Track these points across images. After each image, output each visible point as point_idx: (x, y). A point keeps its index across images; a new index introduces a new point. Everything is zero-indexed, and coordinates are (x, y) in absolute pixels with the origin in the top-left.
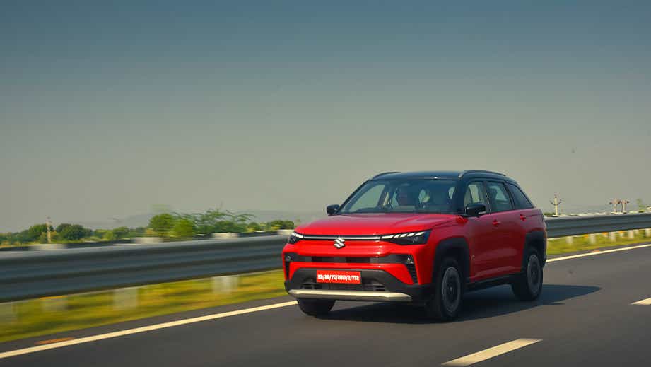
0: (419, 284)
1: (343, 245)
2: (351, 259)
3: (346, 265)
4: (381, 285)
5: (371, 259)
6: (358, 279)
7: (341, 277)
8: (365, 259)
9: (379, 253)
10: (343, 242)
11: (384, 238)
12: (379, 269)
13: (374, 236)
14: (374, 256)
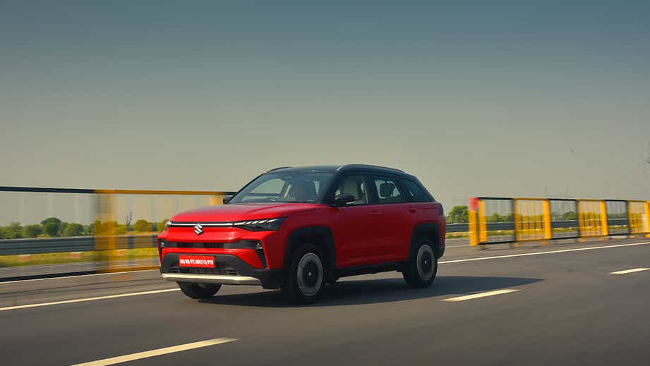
0: (268, 268)
1: (201, 231)
2: (209, 245)
3: (204, 250)
4: (232, 269)
5: (225, 244)
6: (212, 263)
7: (198, 262)
8: (219, 244)
9: (230, 239)
10: (201, 229)
11: (236, 224)
12: (231, 254)
13: (226, 223)
14: (227, 242)
